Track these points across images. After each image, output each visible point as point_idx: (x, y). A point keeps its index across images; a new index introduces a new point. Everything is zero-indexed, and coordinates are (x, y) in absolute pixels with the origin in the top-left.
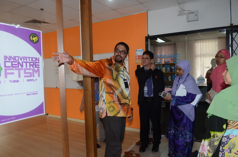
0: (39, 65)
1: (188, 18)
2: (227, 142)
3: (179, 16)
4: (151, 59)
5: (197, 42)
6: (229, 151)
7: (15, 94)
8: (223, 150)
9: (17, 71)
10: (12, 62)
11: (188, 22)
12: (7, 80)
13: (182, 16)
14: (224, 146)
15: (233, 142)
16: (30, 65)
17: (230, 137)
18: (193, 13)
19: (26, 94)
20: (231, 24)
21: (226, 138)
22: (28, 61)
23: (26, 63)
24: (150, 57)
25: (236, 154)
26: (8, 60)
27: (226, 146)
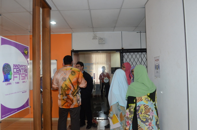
0: (27, 71)
1: (99, 41)
2: (139, 109)
3: (93, 40)
4: (81, 66)
5: (93, 54)
6: (141, 113)
7: (18, 92)
8: (138, 114)
9: (19, 75)
10: (17, 69)
11: (99, 44)
12: (14, 81)
13: (95, 40)
14: (138, 112)
15: (141, 108)
16: (24, 71)
17: (140, 106)
18: (102, 39)
19: (22, 92)
20: (123, 48)
21: (138, 107)
22: (23, 68)
23: (22, 69)
24: (80, 65)
25: (144, 114)
26: (15, 67)
27: (139, 111)
